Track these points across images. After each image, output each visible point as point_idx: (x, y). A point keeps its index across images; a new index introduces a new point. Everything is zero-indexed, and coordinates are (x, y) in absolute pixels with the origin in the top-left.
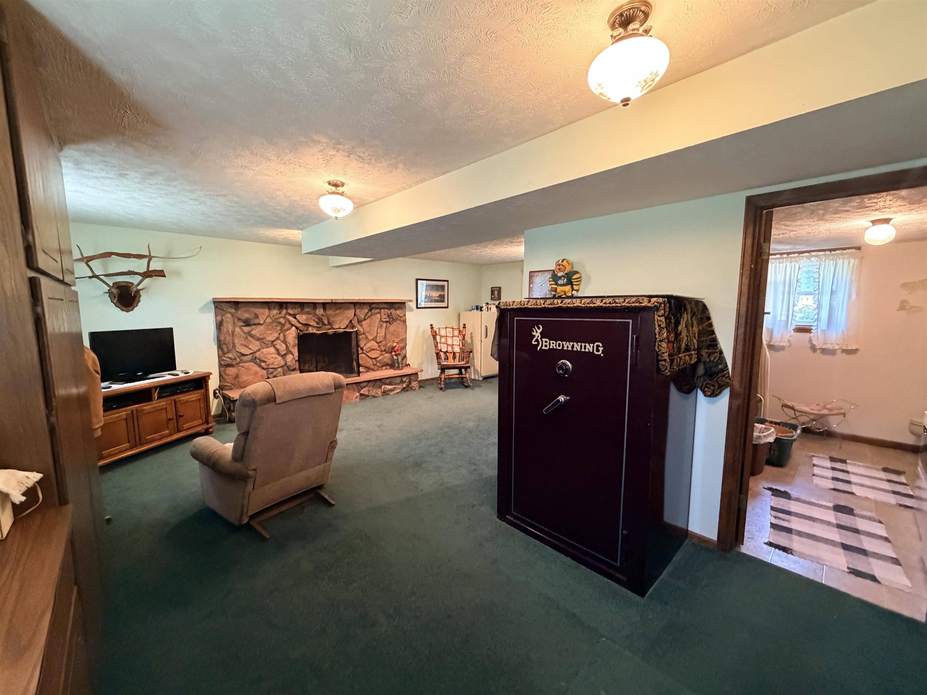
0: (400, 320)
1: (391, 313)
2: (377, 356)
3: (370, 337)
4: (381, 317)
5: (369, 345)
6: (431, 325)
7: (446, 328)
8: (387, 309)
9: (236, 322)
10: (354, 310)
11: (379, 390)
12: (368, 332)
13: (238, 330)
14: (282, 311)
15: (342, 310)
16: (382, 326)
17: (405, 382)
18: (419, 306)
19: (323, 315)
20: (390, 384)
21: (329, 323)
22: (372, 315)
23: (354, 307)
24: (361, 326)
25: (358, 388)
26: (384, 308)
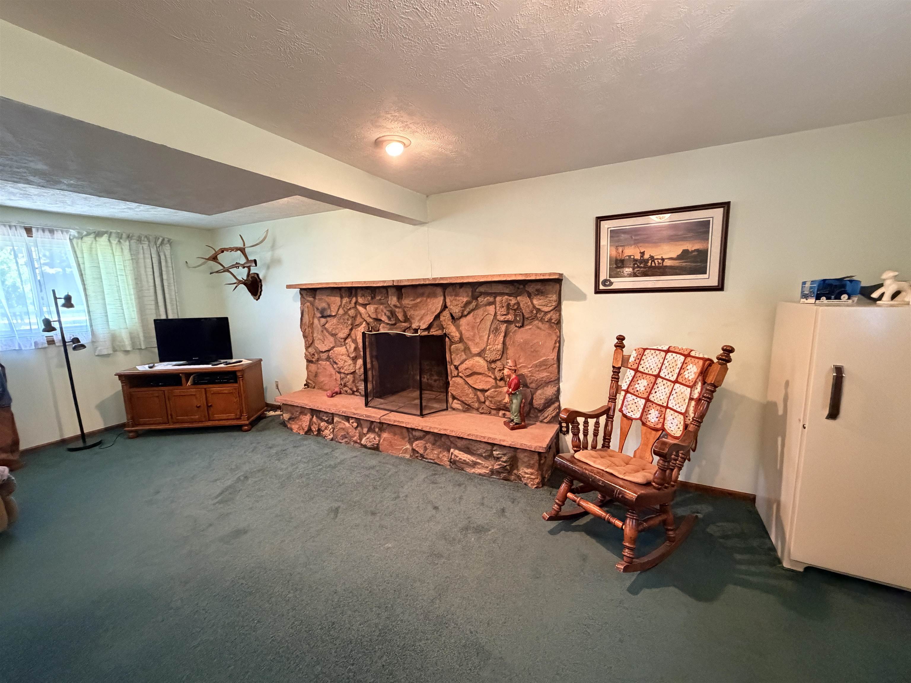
0: (542, 320)
1: (518, 303)
2: (486, 388)
3: (475, 350)
4: (496, 313)
5: (468, 363)
6: (621, 339)
7: (667, 351)
8: (507, 294)
9: (316, 312)
10: (442, 298)
11: (445, 453)
12: (468, 339)
13: (316, 321)
14: (352, 299)
15: (425, 299)
16: (497, 329)
17: (498, 459)
18: (602, 287)
19: (395, 306)
20: (467, 450)
21: (407, 319)
22: (477, 307)
23: (442, 293)
24: (458, 328)
25: (409, 436)
26: (502, 294)
